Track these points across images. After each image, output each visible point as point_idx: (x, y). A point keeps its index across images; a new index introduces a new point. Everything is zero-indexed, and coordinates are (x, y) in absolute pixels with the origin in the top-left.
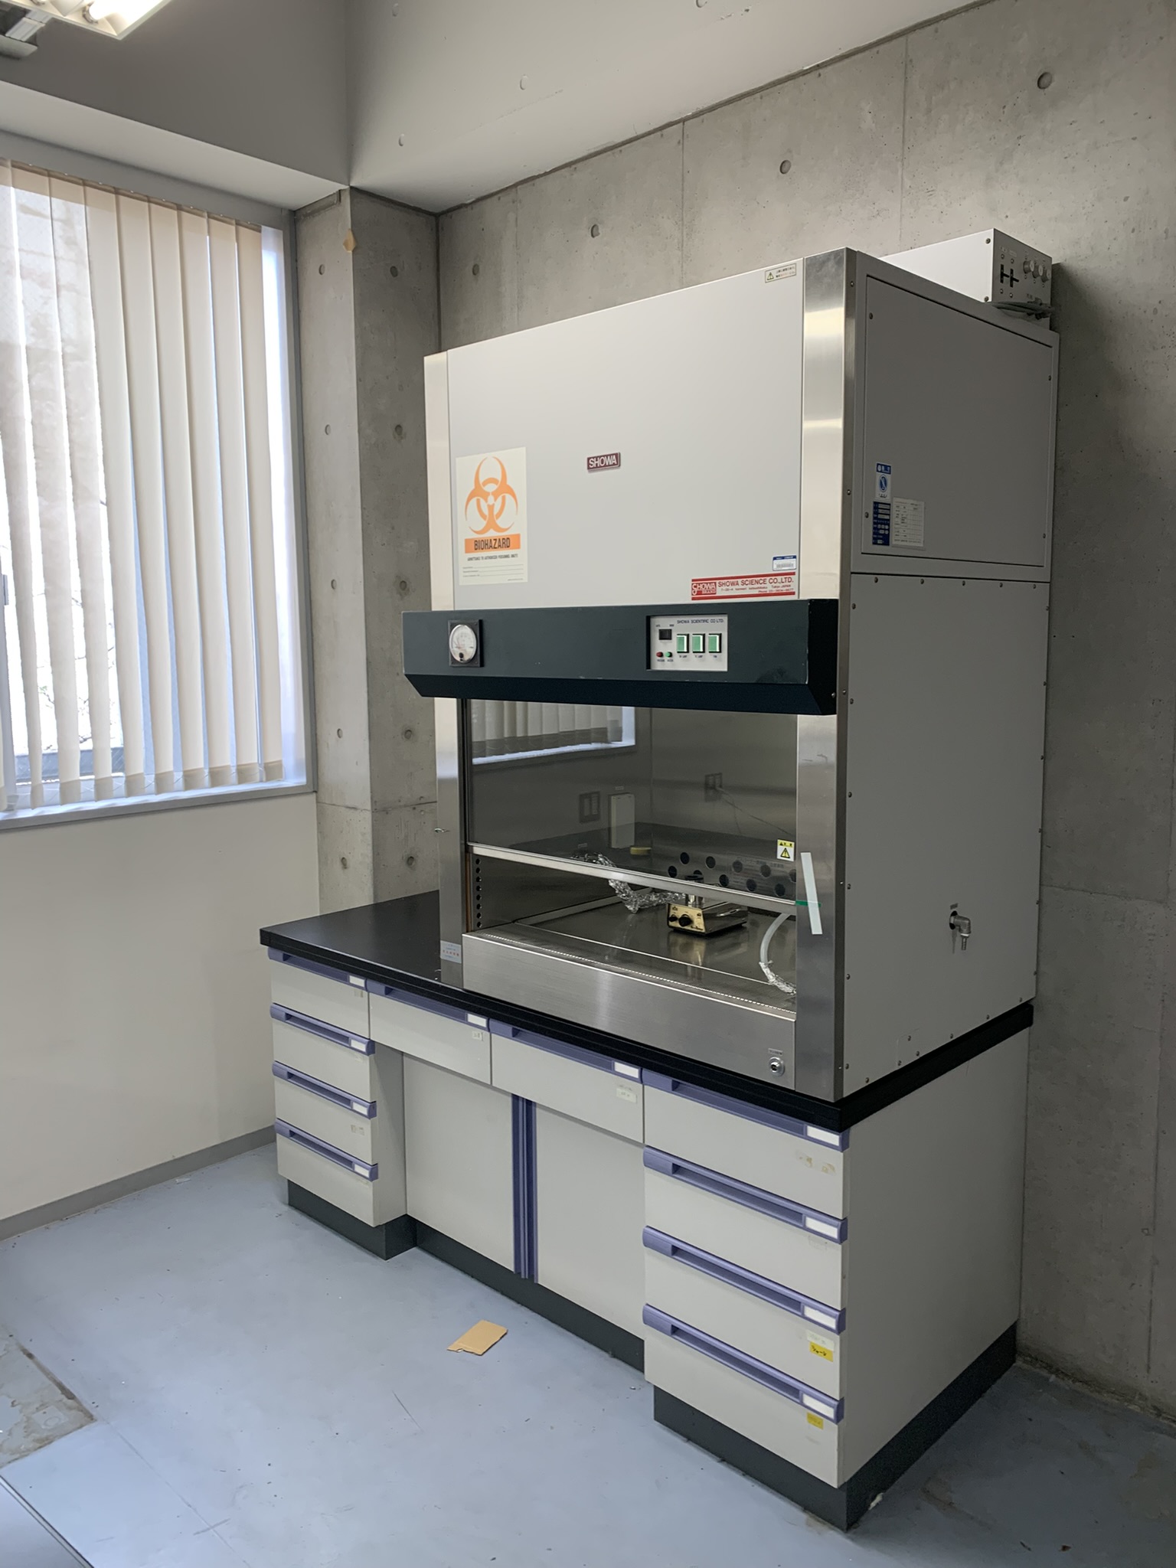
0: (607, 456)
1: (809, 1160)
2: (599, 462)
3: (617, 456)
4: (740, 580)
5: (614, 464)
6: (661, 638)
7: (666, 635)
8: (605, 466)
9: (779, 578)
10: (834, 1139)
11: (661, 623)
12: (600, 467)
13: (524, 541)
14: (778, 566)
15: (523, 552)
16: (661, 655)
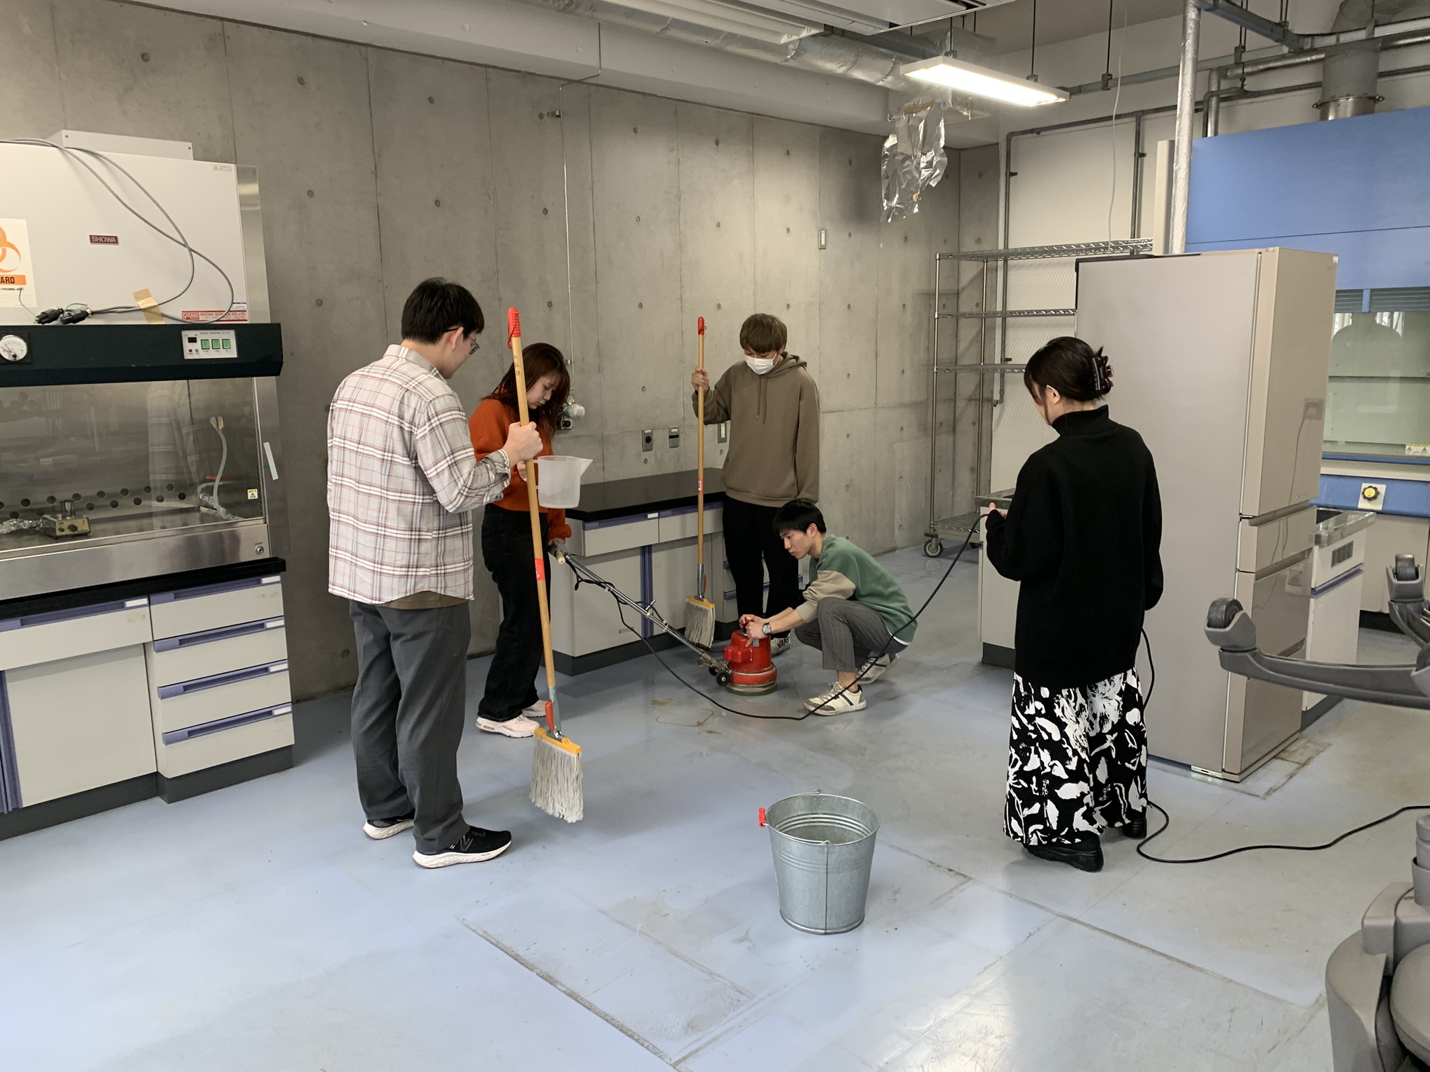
0: (107, 237)
1: (263, 595)
2: (101, 239)
3: (116, 238)
4: (214, 313)
5: (114, 242)
6: (189, 342)
7: (193, 340)
8: (106, 242)
9: (238, 313)
10: (277, 578)
11: (186, 334)
12: (102, 242)
13: (30, 279)
14: (236, 307)
15: (29, 287)
16: (191, 351)
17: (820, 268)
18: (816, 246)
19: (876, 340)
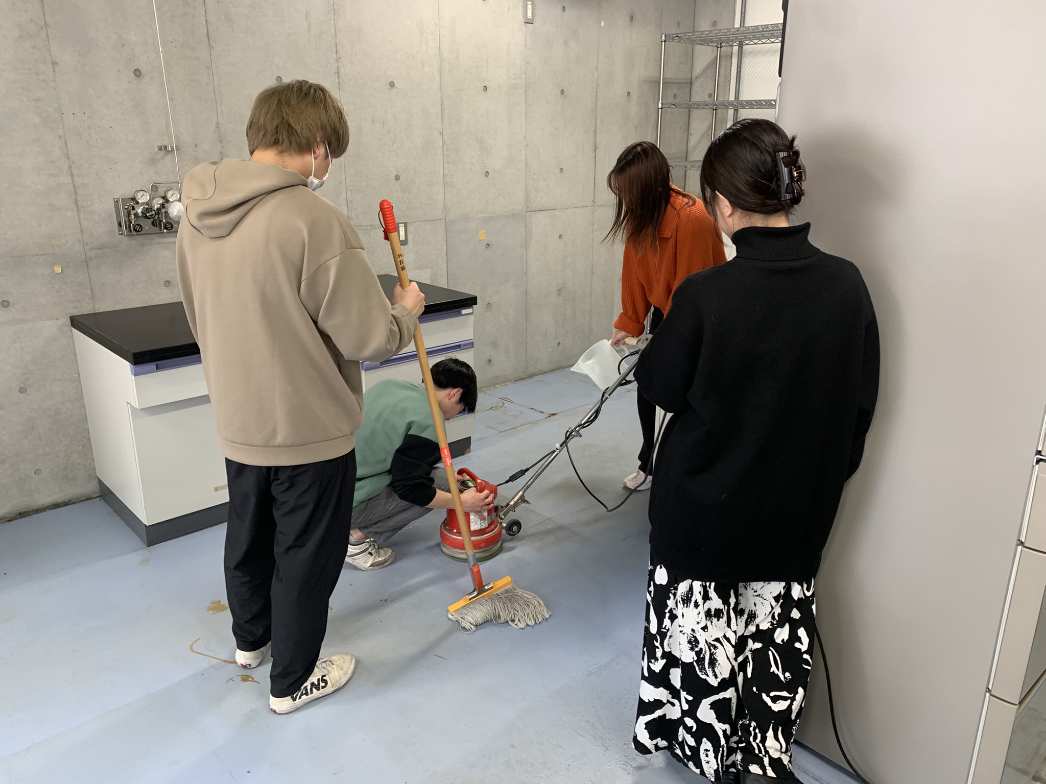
17: (526, 46)
18: (520, 19)
19: (595, 132)
